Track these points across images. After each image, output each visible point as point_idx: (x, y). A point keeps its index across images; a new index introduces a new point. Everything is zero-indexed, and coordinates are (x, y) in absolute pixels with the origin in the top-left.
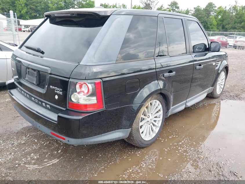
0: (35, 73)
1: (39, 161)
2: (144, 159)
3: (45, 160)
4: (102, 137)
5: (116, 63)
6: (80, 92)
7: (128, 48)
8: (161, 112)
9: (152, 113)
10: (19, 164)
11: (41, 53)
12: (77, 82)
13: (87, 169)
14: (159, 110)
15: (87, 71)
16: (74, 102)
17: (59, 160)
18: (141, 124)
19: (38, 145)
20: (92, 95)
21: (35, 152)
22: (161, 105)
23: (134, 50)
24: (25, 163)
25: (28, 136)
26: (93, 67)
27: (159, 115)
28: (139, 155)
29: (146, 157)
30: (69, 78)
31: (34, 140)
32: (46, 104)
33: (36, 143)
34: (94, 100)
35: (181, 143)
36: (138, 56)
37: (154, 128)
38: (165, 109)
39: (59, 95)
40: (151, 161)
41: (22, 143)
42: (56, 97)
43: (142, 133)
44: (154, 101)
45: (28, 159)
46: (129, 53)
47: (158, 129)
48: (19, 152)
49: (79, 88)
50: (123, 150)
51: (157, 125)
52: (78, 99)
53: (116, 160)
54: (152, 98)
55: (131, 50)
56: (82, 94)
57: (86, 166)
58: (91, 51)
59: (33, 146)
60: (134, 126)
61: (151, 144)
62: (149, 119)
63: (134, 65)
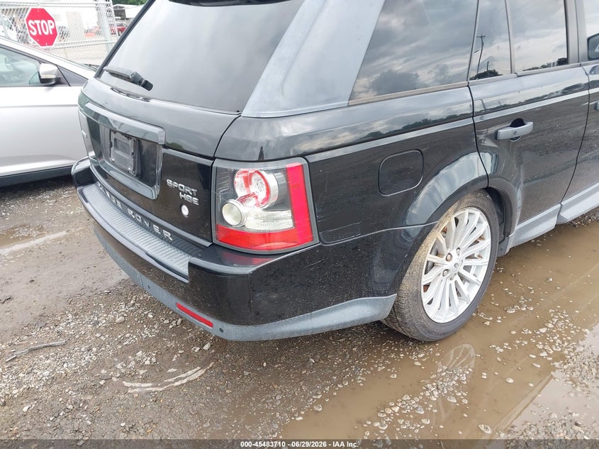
0: (130, 142)
1: (156, 372)
2: (434, 376)
3: (170, 371)
4: (313, 319)
5: (349, 106)
6: (246, 196)
7: (387, 59)
8: (487, 243)
9: (459, 246)
10: (108, 379)
11: (144, 86)
12: (236, 168)
13: (277, 398)
14: (481, 238)
15: (264, 136)
16: (231, 226)
17: (206, 372)
18: (425, 281)
19: (156, 326)
20: (279, 205)
21: (147, 345)
22: (485, 224)
23: (406, 61)
24: (123, 376)
25: (132, 302)
26: (280, 122)
27: (480, 252)
28: (420, 364)
29: (439, 370)
30: (213, 159)
31: (146, 313)
32: (162, 227)
33: (150, 323)
34: (284, 220)
35: (543, 330)
36: (417, 76)
37: (464, 287)
38: (499, 233)
39: (190, 206)
40: (454, 382)
41: (118, 320)
42: (185, 211)
43: (430, 303)
44: (467, 211)
45: (130, 365)
46: (390, 71)
47: (476, 289)
48: (109, 344)
49: (244, 185)
50: (376, 348)
51: (474, 279)
52: (241, 217)
53: (355, 376)
54: (460, 204)
55: (395, 62)
56: (252, 202)
57: (273, 390)
58: (272, 73)
59: (142, 329)
60: (406, 285)
61: (454, 332)
62: (449, 265)
63: (405, 107)
